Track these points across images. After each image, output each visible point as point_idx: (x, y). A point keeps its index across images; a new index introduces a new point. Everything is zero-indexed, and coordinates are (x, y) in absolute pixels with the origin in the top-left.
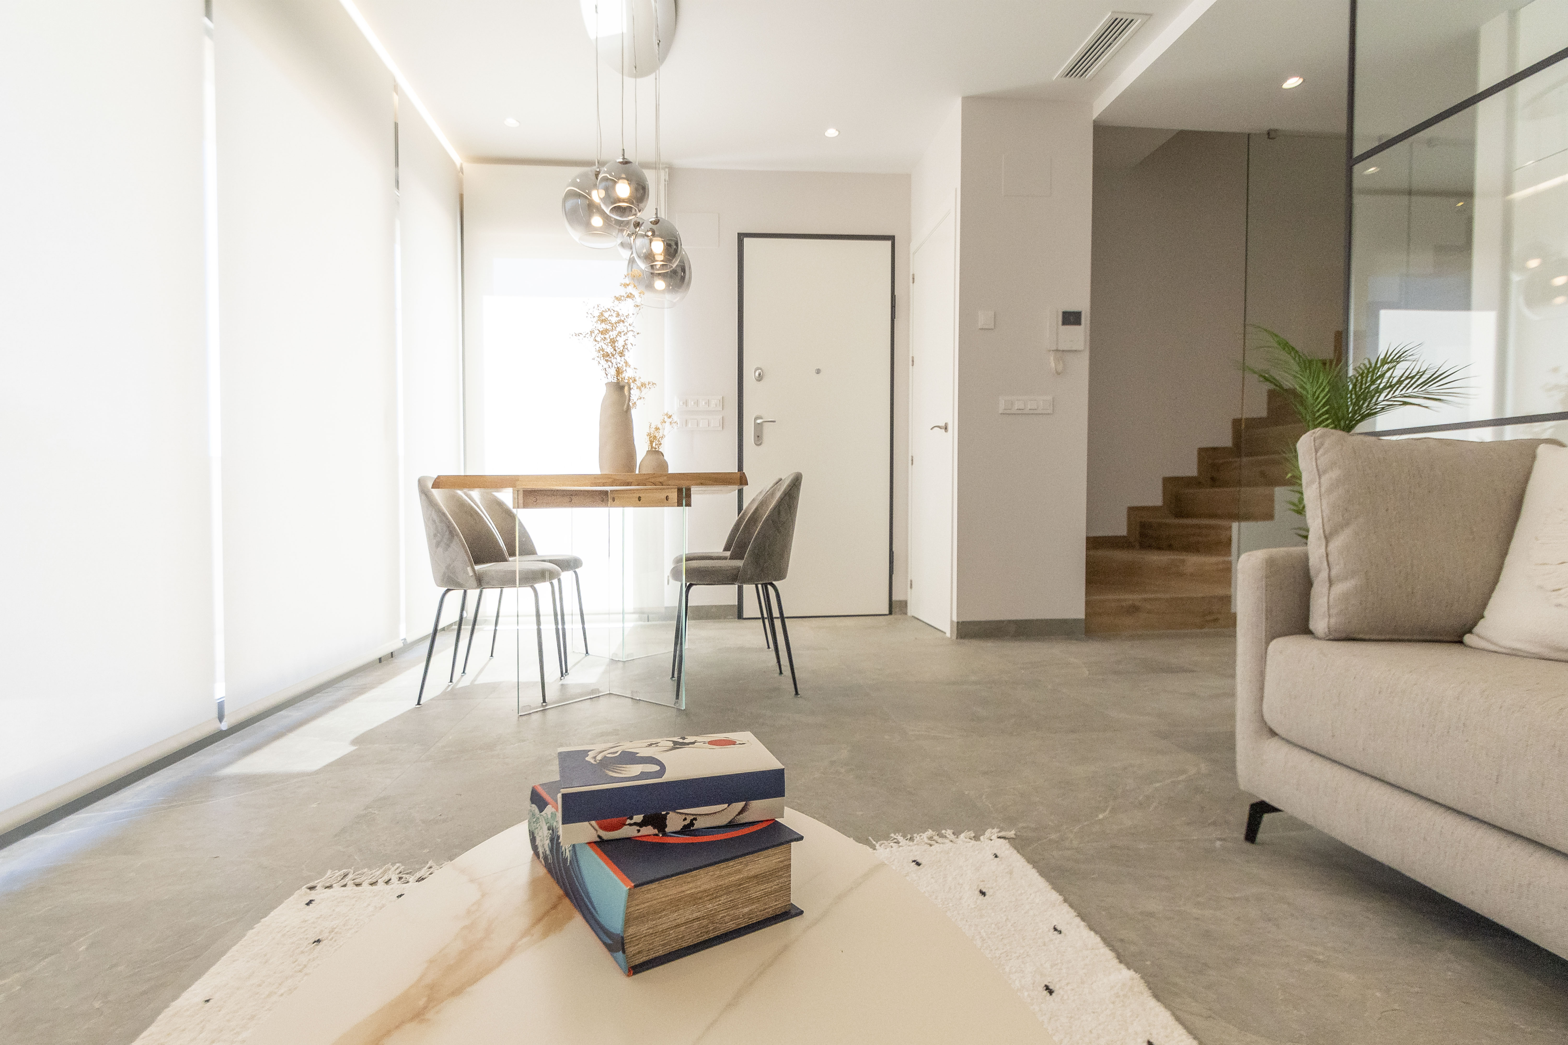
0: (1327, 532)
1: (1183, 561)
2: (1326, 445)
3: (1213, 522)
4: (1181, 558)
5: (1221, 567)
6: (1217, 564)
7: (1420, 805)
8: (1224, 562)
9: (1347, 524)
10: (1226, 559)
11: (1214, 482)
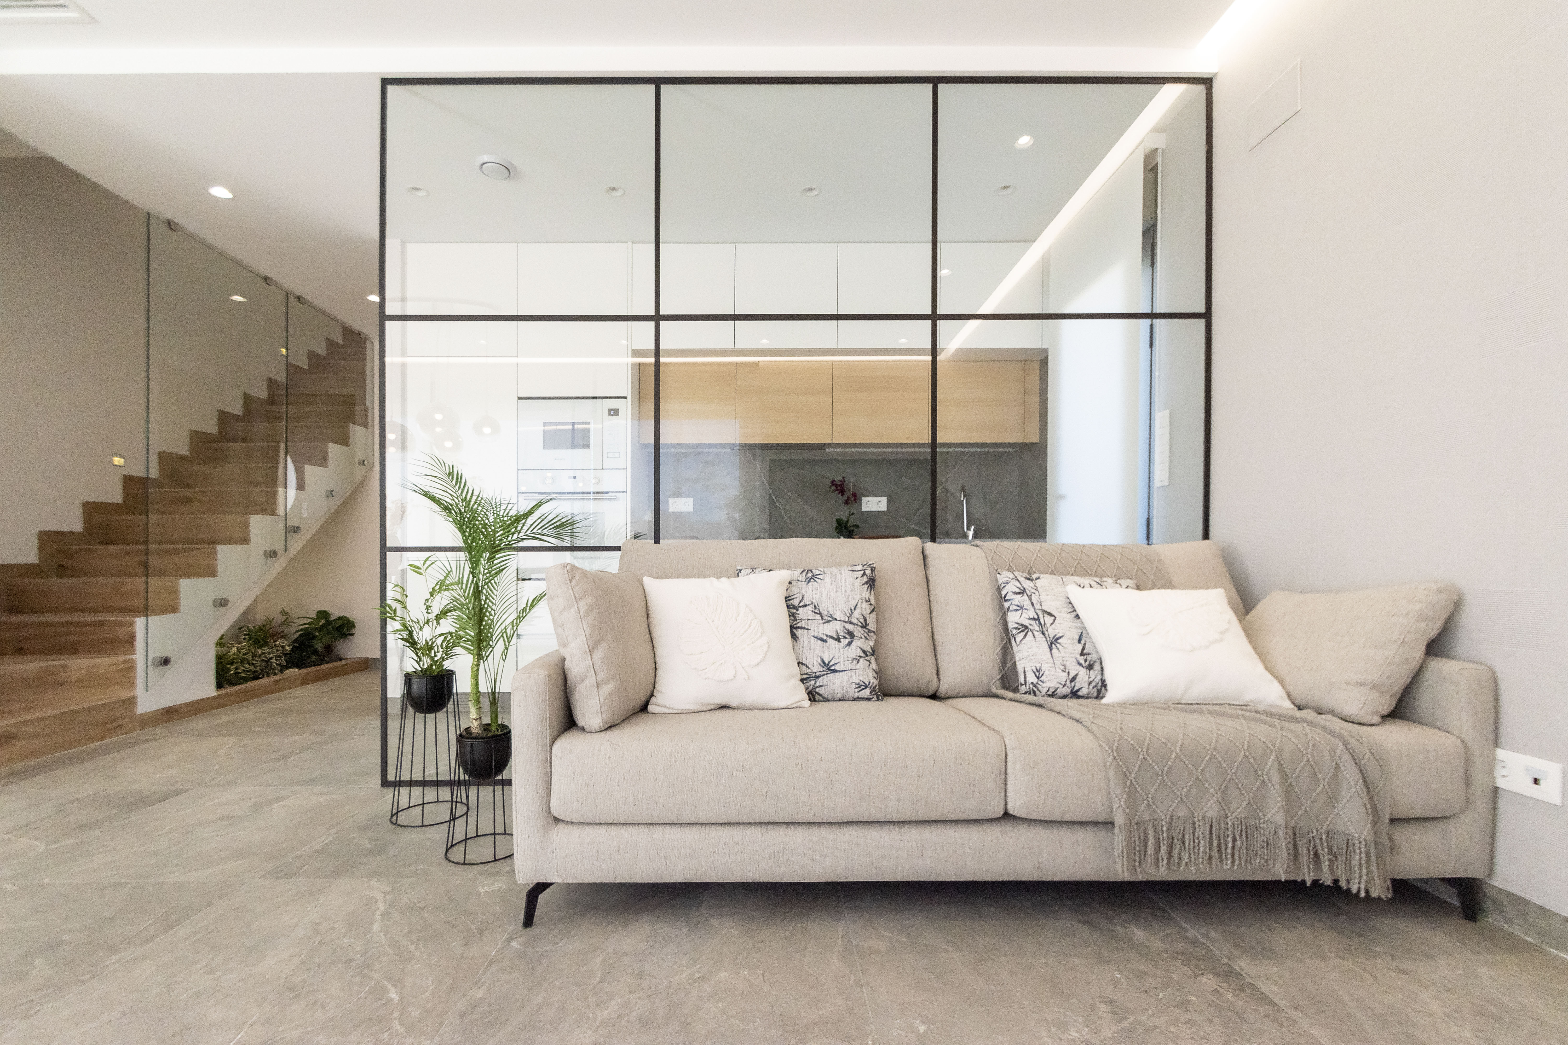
0: (590, 647)
1: (65, 667)
2: (577, 577)
3: (101, 618)
4: (62, 662)
5: (121, 666)
6: (117, 664)
7: (705, 830)
8: (126, 661)
9: (602, 640)
10: (127, 657)
11: (62, 570)
